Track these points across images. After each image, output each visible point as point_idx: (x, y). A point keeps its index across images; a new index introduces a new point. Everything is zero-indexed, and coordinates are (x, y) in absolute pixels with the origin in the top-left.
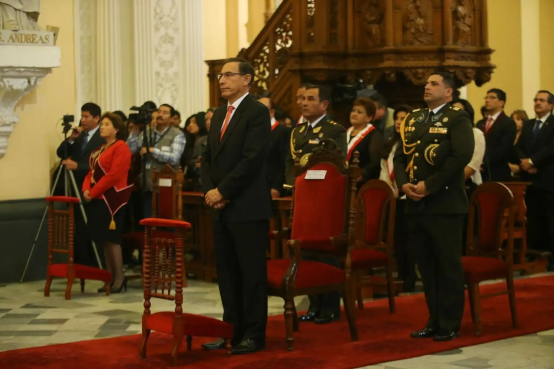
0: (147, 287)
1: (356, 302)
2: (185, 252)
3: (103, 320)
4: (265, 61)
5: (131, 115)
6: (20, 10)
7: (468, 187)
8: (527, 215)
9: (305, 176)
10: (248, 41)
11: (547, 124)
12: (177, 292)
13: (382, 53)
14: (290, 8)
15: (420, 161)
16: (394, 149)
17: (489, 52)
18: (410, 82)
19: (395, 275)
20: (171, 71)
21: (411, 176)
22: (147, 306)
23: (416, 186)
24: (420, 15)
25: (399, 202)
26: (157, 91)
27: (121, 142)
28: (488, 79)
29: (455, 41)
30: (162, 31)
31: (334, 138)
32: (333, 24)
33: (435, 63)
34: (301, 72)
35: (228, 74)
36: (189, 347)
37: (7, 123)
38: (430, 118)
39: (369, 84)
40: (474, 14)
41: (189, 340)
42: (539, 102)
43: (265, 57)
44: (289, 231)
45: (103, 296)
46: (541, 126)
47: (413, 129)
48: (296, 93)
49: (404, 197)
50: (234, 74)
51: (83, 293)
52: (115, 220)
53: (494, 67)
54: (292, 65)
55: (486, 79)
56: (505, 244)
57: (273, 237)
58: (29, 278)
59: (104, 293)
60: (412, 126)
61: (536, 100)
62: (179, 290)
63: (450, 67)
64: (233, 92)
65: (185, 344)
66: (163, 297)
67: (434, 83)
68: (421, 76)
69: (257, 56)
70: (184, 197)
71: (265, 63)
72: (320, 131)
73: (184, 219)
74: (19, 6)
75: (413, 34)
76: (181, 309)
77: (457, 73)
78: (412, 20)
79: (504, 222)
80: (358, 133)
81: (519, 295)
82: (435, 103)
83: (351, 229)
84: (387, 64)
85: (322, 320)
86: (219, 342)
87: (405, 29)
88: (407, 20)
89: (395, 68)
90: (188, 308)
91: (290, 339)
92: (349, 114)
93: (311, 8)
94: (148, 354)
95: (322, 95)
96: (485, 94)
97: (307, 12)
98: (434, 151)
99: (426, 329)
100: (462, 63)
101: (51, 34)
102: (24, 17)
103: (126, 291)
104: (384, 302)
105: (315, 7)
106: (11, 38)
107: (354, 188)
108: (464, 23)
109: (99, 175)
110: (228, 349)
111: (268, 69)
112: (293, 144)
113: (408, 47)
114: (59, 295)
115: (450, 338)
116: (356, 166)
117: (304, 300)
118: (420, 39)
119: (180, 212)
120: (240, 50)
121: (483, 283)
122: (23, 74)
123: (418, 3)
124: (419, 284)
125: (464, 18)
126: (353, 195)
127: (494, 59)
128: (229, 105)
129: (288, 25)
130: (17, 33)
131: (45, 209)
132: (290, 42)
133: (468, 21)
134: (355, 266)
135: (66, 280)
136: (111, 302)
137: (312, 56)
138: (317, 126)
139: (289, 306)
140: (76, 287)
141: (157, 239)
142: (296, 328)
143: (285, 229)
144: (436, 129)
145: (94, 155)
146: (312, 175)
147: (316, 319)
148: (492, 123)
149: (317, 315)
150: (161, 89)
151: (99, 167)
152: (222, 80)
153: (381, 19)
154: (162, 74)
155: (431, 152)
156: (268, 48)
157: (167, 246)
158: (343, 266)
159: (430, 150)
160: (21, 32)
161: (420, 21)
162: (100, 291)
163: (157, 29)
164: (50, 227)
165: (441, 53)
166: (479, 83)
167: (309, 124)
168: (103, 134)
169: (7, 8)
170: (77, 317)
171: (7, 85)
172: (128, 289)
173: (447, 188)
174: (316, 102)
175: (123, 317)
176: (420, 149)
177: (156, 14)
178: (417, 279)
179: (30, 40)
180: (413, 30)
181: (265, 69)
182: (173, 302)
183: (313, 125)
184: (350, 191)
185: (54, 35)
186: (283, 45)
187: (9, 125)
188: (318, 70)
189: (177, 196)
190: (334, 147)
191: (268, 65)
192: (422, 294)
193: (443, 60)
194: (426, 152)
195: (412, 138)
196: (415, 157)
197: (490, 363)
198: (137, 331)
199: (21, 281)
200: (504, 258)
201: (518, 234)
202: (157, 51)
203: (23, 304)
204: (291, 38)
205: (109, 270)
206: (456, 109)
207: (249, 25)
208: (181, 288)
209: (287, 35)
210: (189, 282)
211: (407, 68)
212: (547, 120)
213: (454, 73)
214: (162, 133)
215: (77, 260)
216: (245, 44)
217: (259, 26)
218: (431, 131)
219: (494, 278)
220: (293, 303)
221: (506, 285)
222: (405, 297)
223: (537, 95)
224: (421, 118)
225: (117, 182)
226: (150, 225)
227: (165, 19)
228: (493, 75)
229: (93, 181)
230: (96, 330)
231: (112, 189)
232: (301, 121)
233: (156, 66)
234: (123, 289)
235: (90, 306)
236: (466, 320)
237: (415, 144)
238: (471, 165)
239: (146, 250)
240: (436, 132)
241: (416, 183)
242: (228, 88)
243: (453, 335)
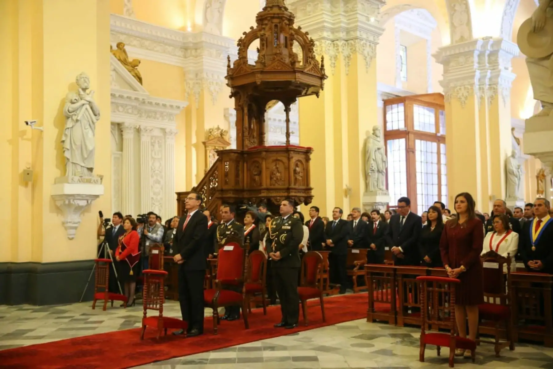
0: (145, 304)
1: (248, 310)
2: (165, 286)
3: (122, 321)
4: (205, 193)
5: (138, 219)
6: (83, 167)
7: (301, 254)
8: (329, 267)
9: (223, 248)
10: (197, 183)
11: (339, 223)
12: (160, 306)
13: (261, 190)
14: (217, 168)
15: (278, 242)
16: (266, 235)
17: (311, 189)
18: (273, 203)
19: (266, 296)
20: (159, 197)
21: (274, 249)
22: (145, 313)
23: (275, 254)
24: (278, 172)
25: (269, 262)
26: (152, 206)
27: (134, 231)
28: (310, 202)
29: (295, 184)
30: (155, 178)
31: (238, 231)
32: (237, 176)
33: (286, 194)
34: (222, 198)
35: (190, 198)
36: (166, 333)
37: (76, 222)
38: (283, 221)
39: (254, 204)
40: (304, 171)
41: (166, 330)
42: (335, 213)
43: (205, 191)
44: (215, 276)
45: (123, 308)
46: (336, 224)
47: (275, 226)
48: (220, 208)
49: (271, 259)
50: (193, 199)
51: (112, 307)
52: (132, 270)
53: (313, 196)
54: (217, 195)
55: (309, 202)
56: (319, 280)
57: (208, 278)
58: (85, 300)
59: (123, 307)
60: (274, 225)
61: (334, 212)
62: (161, 305)
63: (292, 196)
64: (191, 207)
65: (163, 332)
66: (153, 309)
67: (284, 205)
68: (278, 200)
69: (201, 190)
70: (164, 259)
71: (205, 194)
72: (232, 227)
73: (165, 270)
74: (83, 165)
75: (275, 181)
76: (162, 315)
77: (296, 199)
78: (275, 174)
79: (318, 270)
80: (247, 229)
81: (326, 306)
82: (285, 214)
83: (245, 274)
84: (263, 195)
85: (231, 319)
86: (180, 331)
87: (271, 178)
88: (272, 173)
89: (266, 197)
90: (166, 314)
91: (215, 329)
92: (244, 219)
93: (226, 168)
94: (144, 338)
95: (231, 211)
96: (309, 209)
97: (225, 170)
98: (284, 237)
99: (281, 323)
100: (298, 194)
101: (100, 179)
102: (86, 170)
103: (134, 305)
104: (261, 310)
105: (229, 167)
106: (79, 180)
107: (247, 254)
108: (299, 176)
109: (123, 248)
110: (185, 334)
111: (206, 197)
112: (218, 234)
113: (272, 187)
114: (100, 309)
115: (293, 327)
116: (248, 244)
117: (222, 310)
118: (278, 183)
119: (163, 266)
120: (192, 187)
121: (308, 300)
122: (84, 198)
123: (278, 166)
124: (278, 300)
125: (299, 173)
126: (246, 258)
127: (313, 193)
128: (188, 214)
129: (216, 176)
130: (82, 178)
131: (94, 265)
132: (217, 184)
133: (301, 174)
134: (248, 292)
135: (103, 301)
136: (126, 312)
137: (227, 191)
138: (230, 225)
139: (215, 312)
140: (109, 304)
141: (150, 280)
142: (218, 323)
143: (214, 274)
144: (285, 227)
145: (120, 238)
146: (227, 248)
147: (229, 319)
148: (313, 223)
149: (229, 316)
150: (154, 206)
151: (124, 245)
152: (187, 200)
153: (260, 174)
154: (154, 198)
155: (283, 238)
156: (206, 187)
157: (156, 283)
158: (241, 292)
159: (282, 236)
160: (84, 177)
161: (278, 174)
162: (121, 306)
163: (152, 177)
164: (97, 274)
165: (288, 190)
166: (306, 204)
167: (226, 224)
168: (125, 228)
169: (77, 165)
170: (109, 319)
171: (76, 203)
172: (135, 305)
173: (290, 255)
174: (229, 214)
175: (133, 319)
176: (278, 236)
177: (152, 169)
178: (277, 298)
179: (89, 181)
180: (275, 179)
181: (205, 197)
182: (158, 311)
183: (228, 224)
184: (245, 256)
185: (101, 179)
186: (213, 185)
187: (77, 223)
188: (230, 198)
189: (161, 259)
190: (238, 235)
191: (206, 195)
192: (279, 306)
193: (289, 193)
194: (280, 238)
195: (274, 231)
196: (276, 240)
197: (312, 340)
198: (139, 326)
199: (80, 301)
200: (318, 287)
201: (326, 276)
202: (152, 187)
203: (80, 314)
204: (217, 182)
205: (127, 295)
206: (295, 217)
207: (197, 176)
208: (162, 304)
209: (215, 181)
210: (166, 300)
211: (272, 197)
212: (339, 221)
213: (294, 199)
214: (153, 227)
215: (110, 290)
216: (195, 185)
217: (202, 176)
218: (283, 227)
219: (314, 297)
220: (217, 310)
221: (319, 301)
222: (271, 307)
223: (334, 209)
224: (278, 221)
225: (133, 251)
226: (147, 273)
227: (156, 172)
228: (313, 200)
229: (120, 251)
230: (119, 326)
231: (131, 255)
232: (222, 222)
233: (152, 195)
234: (133, 305)
235: (115, 314)
236: (301, 318)
237: (275, 234)
238: (302, 243)
239: (145, 286)
240: (285, 228)
241: (275, 252)
242: (189, 205)
243: (295, 326)
